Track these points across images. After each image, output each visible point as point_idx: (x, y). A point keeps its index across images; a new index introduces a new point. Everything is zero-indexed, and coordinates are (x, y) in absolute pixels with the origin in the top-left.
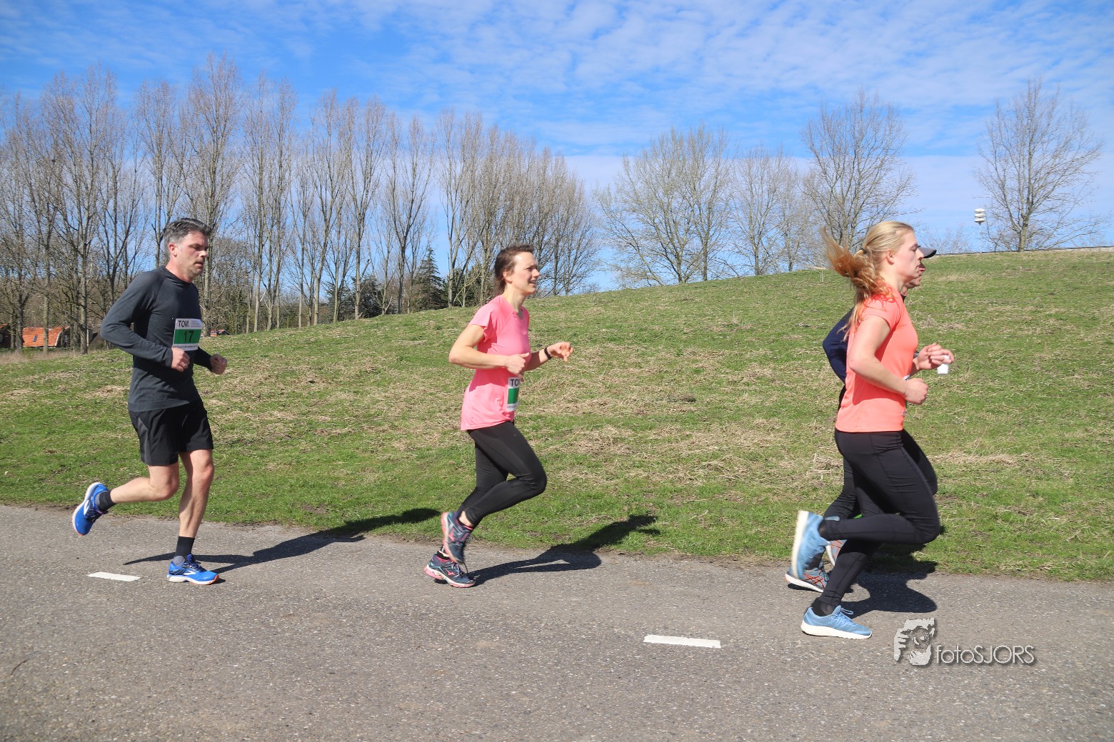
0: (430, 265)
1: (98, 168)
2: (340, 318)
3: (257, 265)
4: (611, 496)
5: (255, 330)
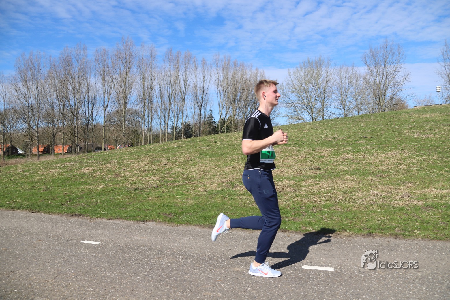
0: (211, 116)
1: (81, 83)
2: (176, 139)
3: (143, 119)
4: (287, 209)
5: (143, 144)
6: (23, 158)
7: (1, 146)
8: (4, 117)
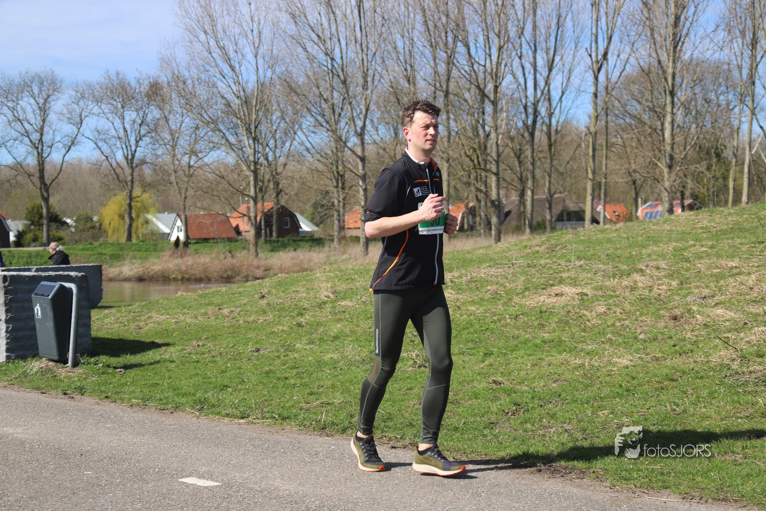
6: (317, 249)
7: (249, 208)
8: (257, 111)
